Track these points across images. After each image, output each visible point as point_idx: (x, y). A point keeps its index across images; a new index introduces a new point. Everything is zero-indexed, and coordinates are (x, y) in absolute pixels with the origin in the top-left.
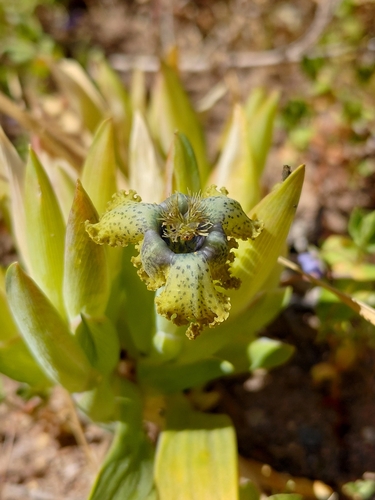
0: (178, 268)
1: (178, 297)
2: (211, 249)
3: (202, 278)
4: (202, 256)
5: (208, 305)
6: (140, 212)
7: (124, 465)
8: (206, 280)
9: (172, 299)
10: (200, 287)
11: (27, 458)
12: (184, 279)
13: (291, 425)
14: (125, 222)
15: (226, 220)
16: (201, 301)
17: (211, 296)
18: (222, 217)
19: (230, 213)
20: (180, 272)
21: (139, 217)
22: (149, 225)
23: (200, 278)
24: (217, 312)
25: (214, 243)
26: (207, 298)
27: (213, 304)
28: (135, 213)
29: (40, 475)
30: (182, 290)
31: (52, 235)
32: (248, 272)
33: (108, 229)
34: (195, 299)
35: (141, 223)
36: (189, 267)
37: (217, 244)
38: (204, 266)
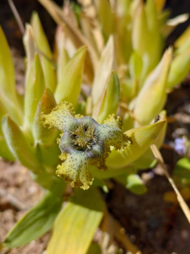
0: (72, 158)
1: (67, 170)
2: (91, 154)
3: (81, 167)
4: (85, 156)
5: (81, 179)
6: (65, 121)
7: (41, 214)
8: (83, 169)
9: (64, 170)
10: (79, 171)
11: (15, 175)
12: (72, 164)
13: (148, 212)
14: (58, 122)
15: (107, 140)
16: (78, 177)
17: (83, 176)
18: (105, 138)
19: (110, 137)
20: (71, 160)
21: (64, 123)
22: (67, 129)
23: (80, 167)
24: (84, 184)
25: (94, 151)
26: (81, 176)
27: (83, 180)
28: (63, 121)
29: (18, 186)
30: (70, 168)
31: (36, 100)
32: (123, 156)
33: (50, 121)
34: (75, 175)
35: (64, 127)
36: (76, 160)
37: (96, 152)
38: (84, 161)
